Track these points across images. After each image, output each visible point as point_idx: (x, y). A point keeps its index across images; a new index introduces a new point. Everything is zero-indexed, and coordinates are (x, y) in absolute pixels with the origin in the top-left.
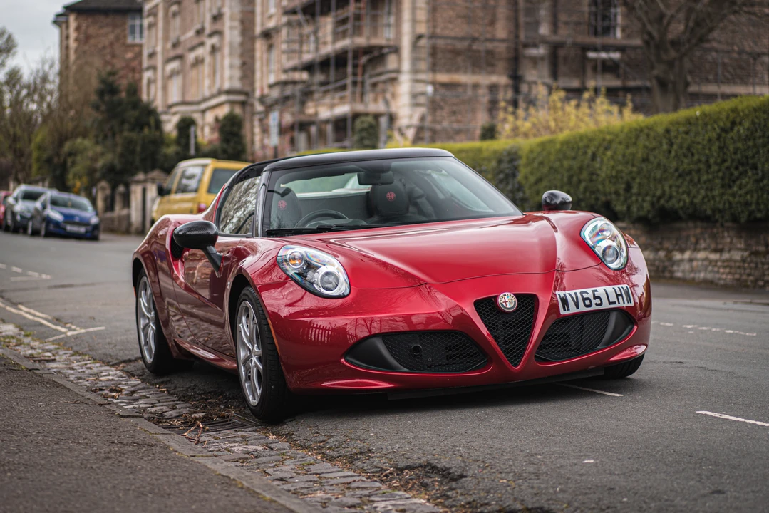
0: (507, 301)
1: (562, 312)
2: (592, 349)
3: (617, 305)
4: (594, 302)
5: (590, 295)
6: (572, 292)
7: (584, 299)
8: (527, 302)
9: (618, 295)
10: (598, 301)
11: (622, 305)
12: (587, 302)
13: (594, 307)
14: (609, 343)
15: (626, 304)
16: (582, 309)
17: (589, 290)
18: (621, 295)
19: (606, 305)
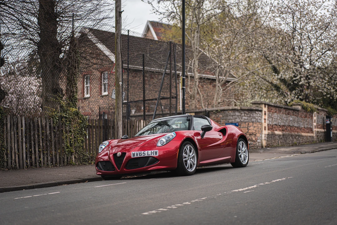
0: (119, 154)
1: (132, 157)
2: (143, 166)
3: (151, 155)
4: (142, 154)
5: (142, 153)
6: (137, 152)
7: (140, 154)
8: (123, 154)
9: (151, 153)
10: (144, 154)
11: (152, 155)
12: (140, 155)
13: (142, 156)
14: (148, 165)
15: (154, 155)
16: (138, 156)
17: (143, 152)
18: (153, 153)
19: (146, 155)
